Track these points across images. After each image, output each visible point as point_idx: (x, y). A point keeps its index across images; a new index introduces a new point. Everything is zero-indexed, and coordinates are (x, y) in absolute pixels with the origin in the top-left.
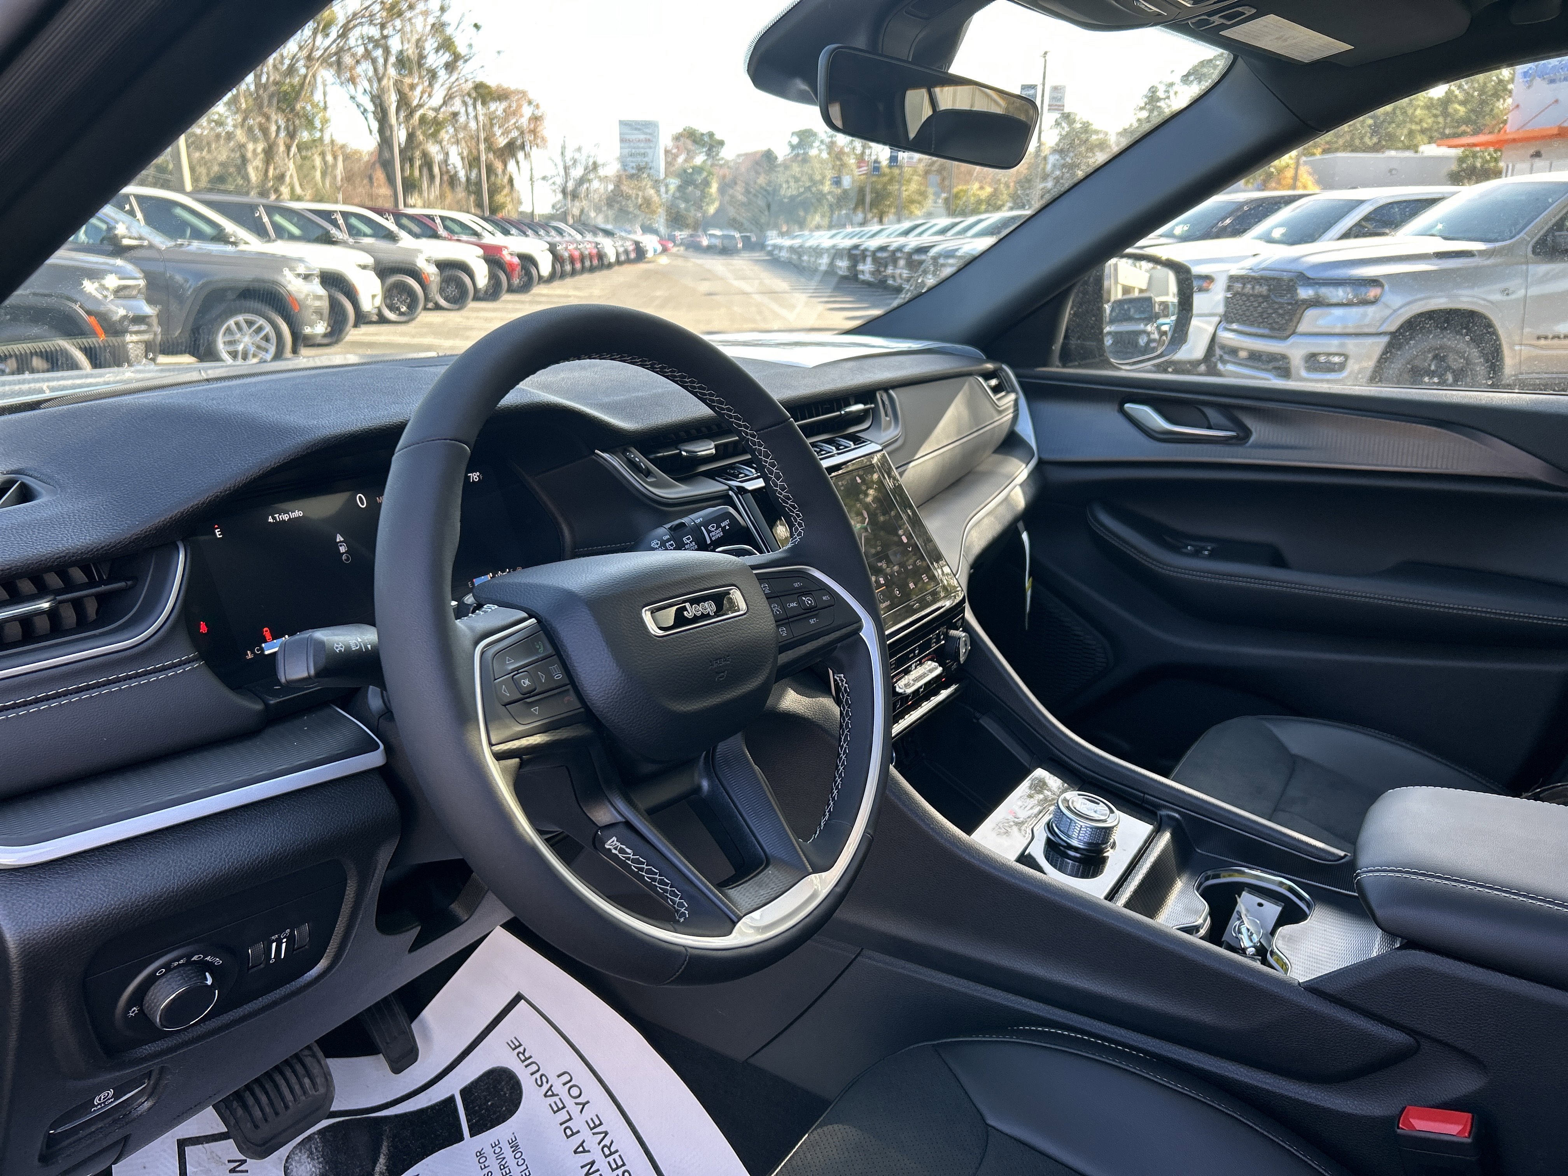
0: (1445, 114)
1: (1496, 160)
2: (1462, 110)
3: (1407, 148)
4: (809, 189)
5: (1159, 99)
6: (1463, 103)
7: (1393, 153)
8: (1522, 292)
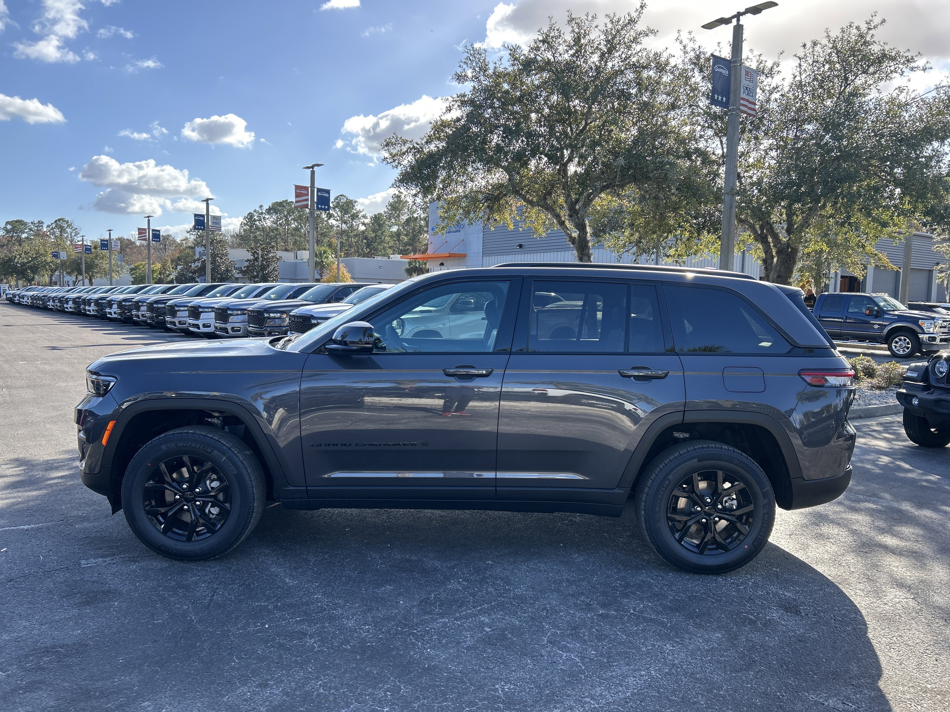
0: (399, 240)
1: (425, 264)
2: (406, 239)
3: (384, 255)
4: (34, 259)
5: (255, 221)
6: (406, 235)
7: (379, 258)
8: (448, 325)
